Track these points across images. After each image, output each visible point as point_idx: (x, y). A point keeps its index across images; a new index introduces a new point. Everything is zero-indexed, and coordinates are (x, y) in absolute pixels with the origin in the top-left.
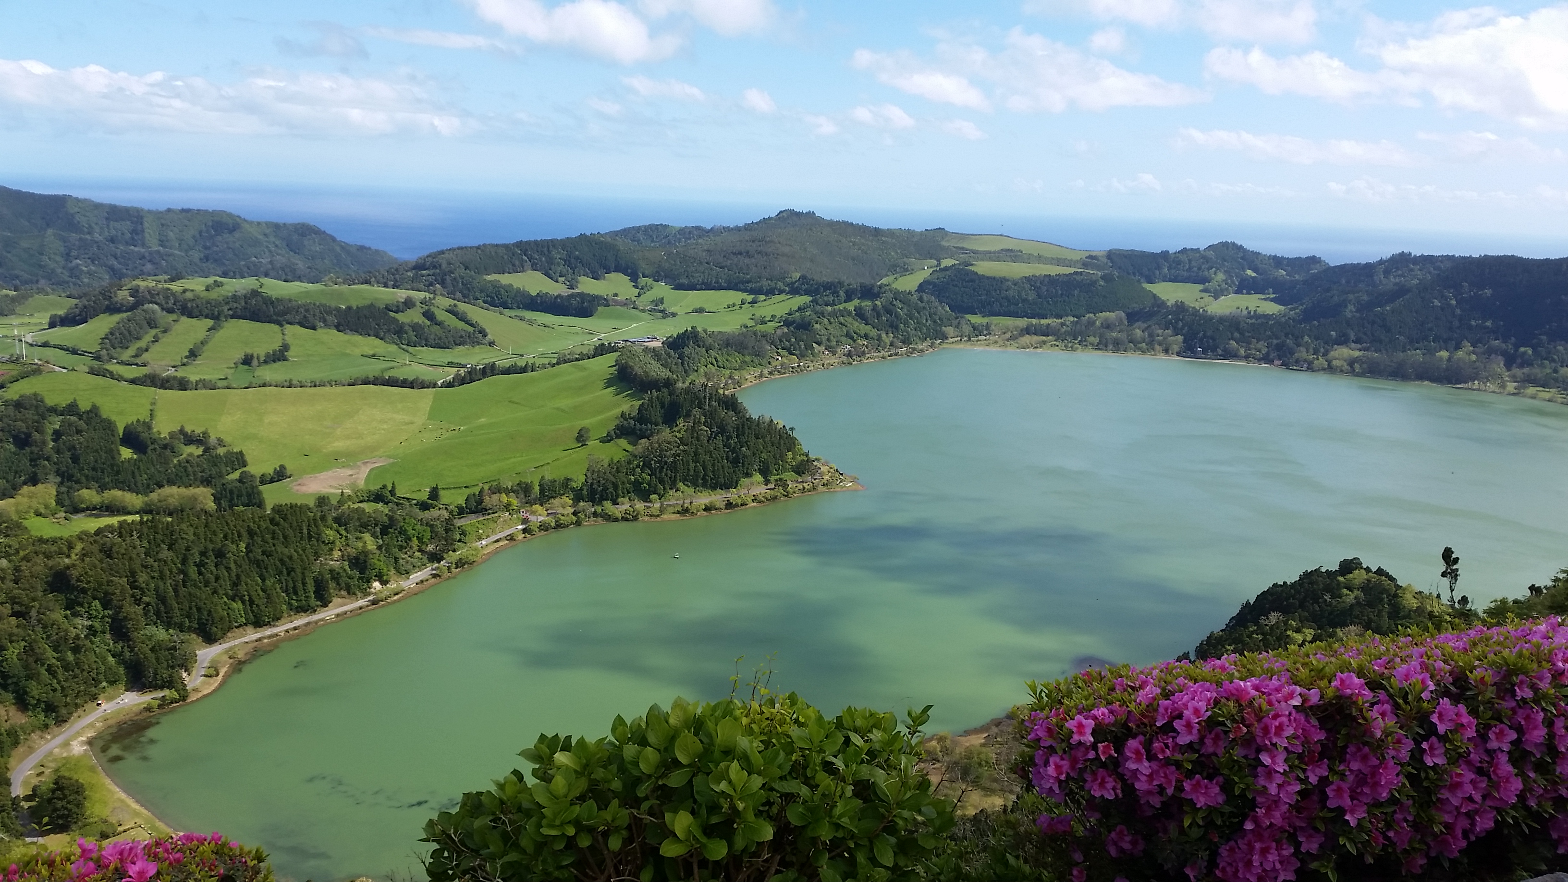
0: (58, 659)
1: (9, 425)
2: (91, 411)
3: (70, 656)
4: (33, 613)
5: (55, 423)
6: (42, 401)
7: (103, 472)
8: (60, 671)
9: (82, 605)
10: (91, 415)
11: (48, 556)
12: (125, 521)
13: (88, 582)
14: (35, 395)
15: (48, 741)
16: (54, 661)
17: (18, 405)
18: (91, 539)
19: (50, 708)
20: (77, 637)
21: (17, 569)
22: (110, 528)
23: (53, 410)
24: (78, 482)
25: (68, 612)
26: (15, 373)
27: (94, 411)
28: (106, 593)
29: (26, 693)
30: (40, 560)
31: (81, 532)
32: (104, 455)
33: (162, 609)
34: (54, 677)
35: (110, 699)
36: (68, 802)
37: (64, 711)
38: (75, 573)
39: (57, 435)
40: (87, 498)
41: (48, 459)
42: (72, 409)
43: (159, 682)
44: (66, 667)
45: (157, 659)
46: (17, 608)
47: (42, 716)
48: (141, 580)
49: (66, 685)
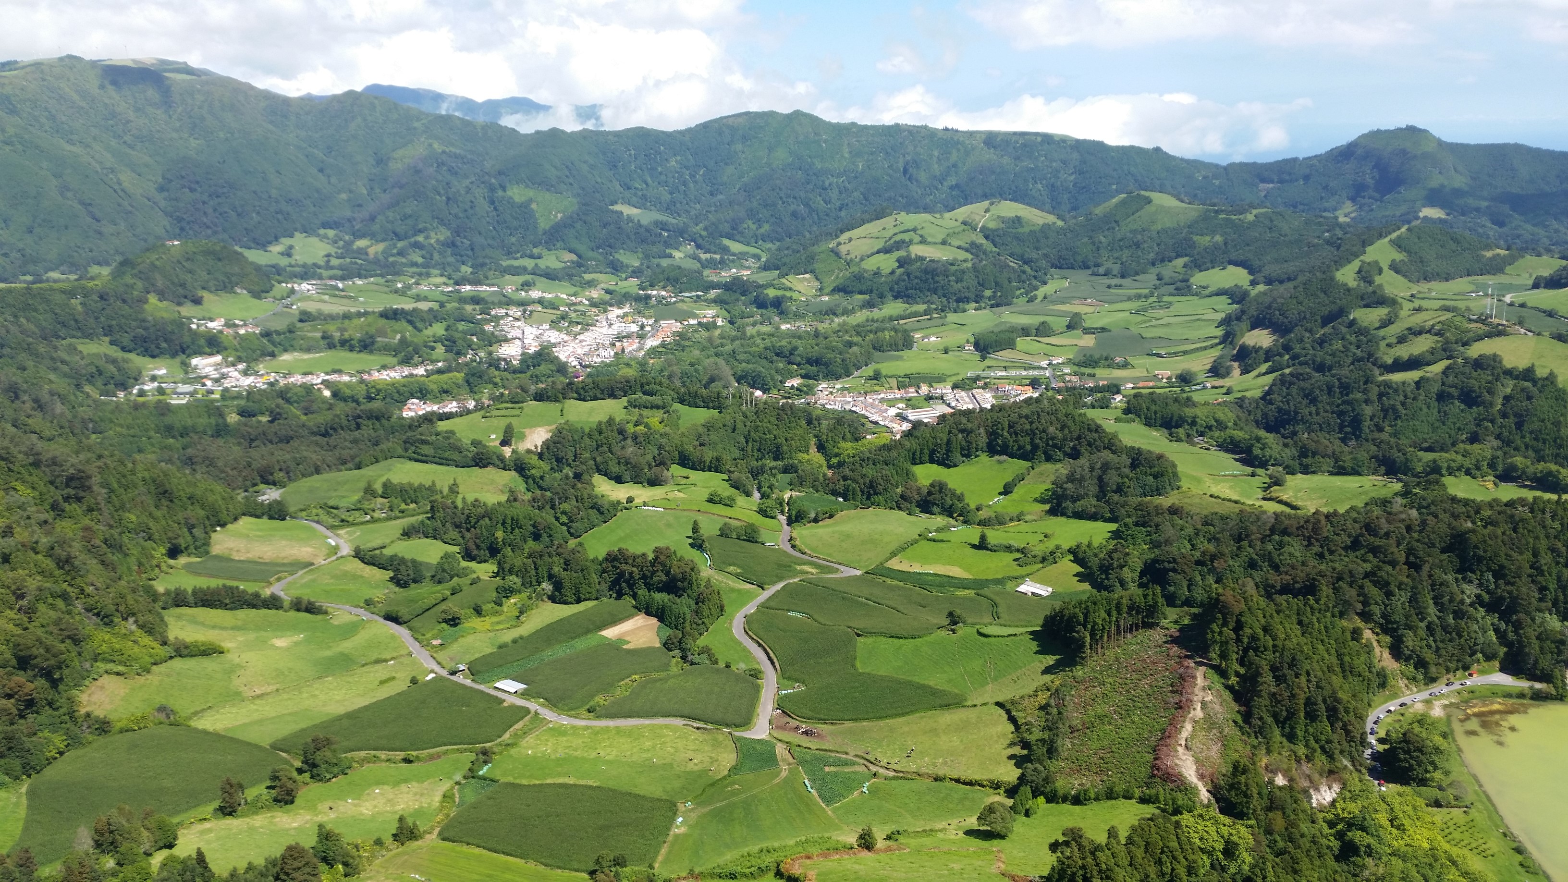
0: (1439, 618)
1: (1463, 382)
2: (1547, 378)
3: (1451, 619)
4: (1426, 568)
5: (1508, 387)
6: (1500, 362)
7: (1544, 443)
8: (1438, 630)
9: (1473, 572)
10: (1546, 382)
11: (1455, 516)
12: (1540, 498)
13: (1485, 551)
14: (1495, 355)
15: (1412, 693)
16: (1435, 619)
17: (1478, 364)
18: (1499, 509)
19: (1421, 664)
20: (1462, 602)
21: (1424, 523)
22: (1522, 501)
23: (1509, 373)
24: (1516, 449)
25: (1460, 576)
26: (1481, 332)
27: (1551, 378)
28: (1502, 567)
29: (1403, 642)
30: (1445, 517)
31: (1494, 500)
32: (1549, 426)
33: (1562, 597)
34: (1432, 635)
35: (1482, 672)
36: (1412, 758)
37: (1433, 669)
38: (1473, 539)
39: (1507, 398)
40: (1520, 466)
41: (1492, 422)
42: (1528, 374)
43: (1538, 672)
44: (1445, 629)
45: (1541, 648)
46: (1412, 559)
47: (1412, 669)
48: (1543, 562)
49: (1441, 645)
